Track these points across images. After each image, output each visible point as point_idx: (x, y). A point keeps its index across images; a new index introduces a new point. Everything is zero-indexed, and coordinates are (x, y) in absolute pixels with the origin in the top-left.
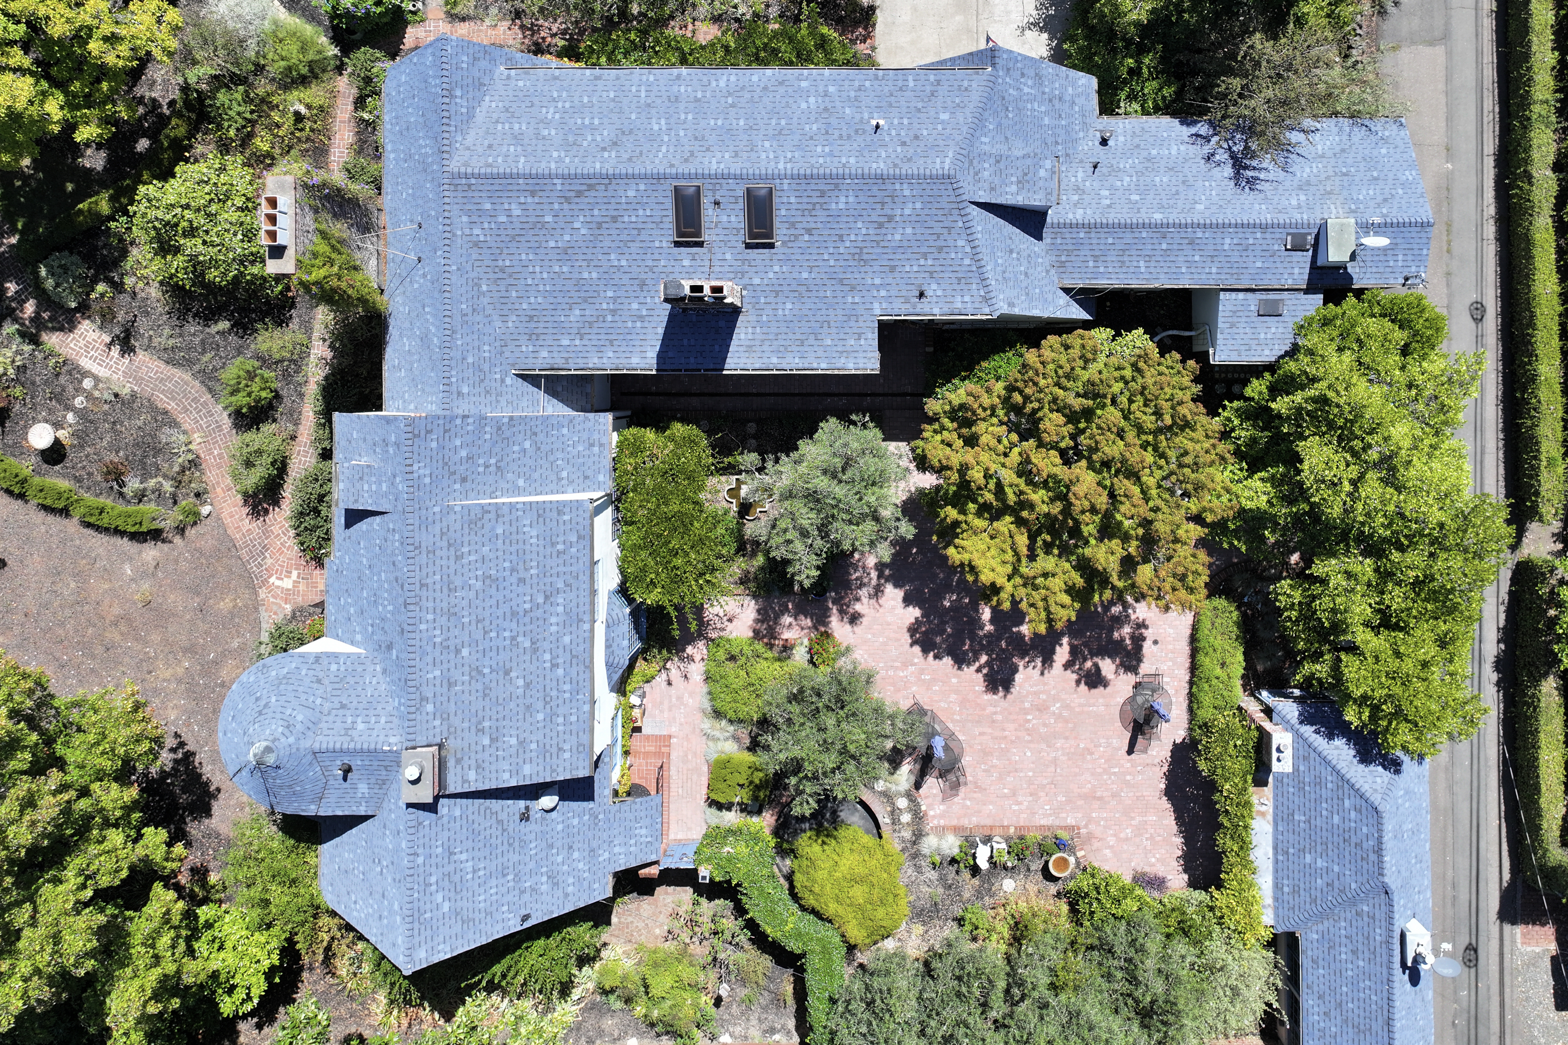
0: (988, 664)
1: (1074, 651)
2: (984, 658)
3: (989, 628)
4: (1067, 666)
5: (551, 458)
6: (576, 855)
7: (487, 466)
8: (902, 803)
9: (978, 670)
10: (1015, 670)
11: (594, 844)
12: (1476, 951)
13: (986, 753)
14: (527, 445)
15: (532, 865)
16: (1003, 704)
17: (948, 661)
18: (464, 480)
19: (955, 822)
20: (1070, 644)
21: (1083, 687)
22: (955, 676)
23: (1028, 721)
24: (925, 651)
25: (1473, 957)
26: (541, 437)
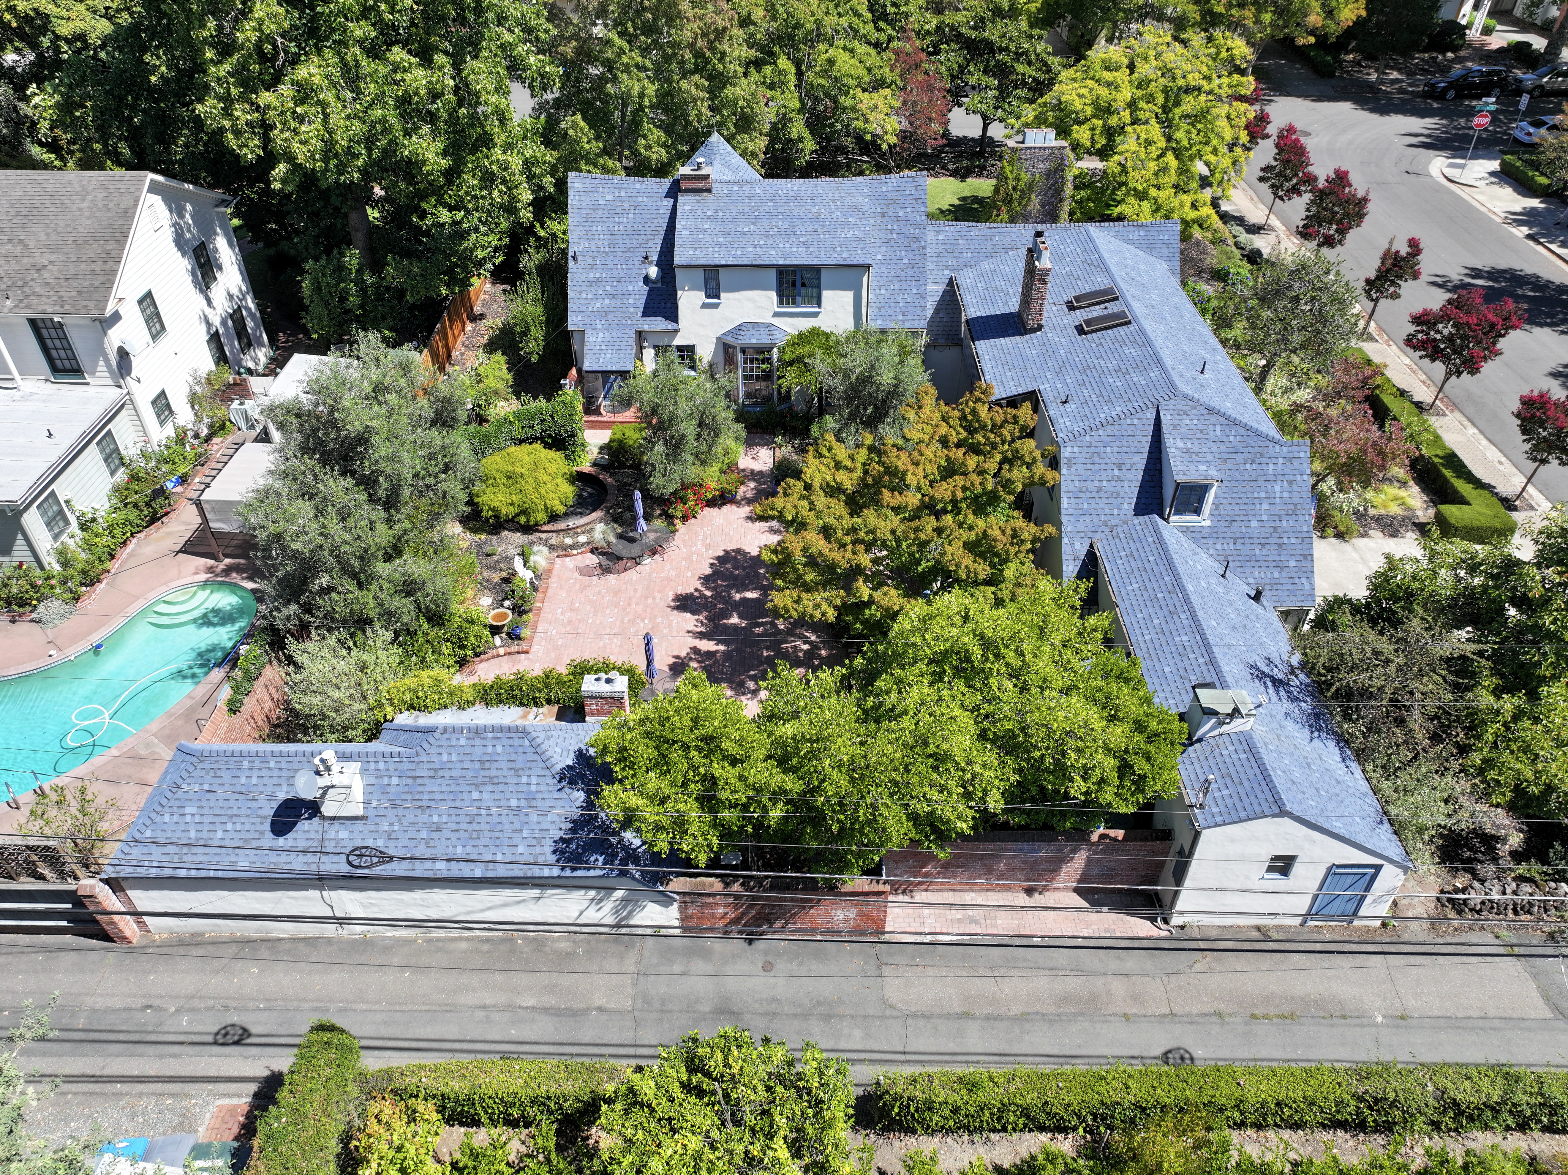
0: (703, 596)
1: (710, 654)
2: (708, 593)
3: (738, 596)
4: (695, 650)
5: (895, 280)
6: (607, 301)
7: (891, 231)
8: (582, 539)
9: (696, 590)
10: (693, 613)
11: (610, 317)
12: (237, 1043)
13: (616, 593)
14: (906, 261)
15: (611, 266)
16: (663, 604)
17: (709, 571)
18: (883, 215)
19: (555, 572)
20: (717, 652)
21: (672, 661)
22: (693, 575)
23: (643, 620)
24: (718, 558)
25: (229, 1039)
26: (910, 272)
